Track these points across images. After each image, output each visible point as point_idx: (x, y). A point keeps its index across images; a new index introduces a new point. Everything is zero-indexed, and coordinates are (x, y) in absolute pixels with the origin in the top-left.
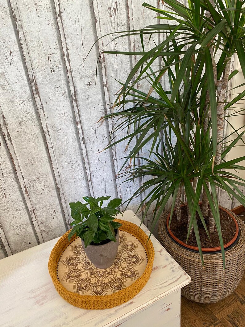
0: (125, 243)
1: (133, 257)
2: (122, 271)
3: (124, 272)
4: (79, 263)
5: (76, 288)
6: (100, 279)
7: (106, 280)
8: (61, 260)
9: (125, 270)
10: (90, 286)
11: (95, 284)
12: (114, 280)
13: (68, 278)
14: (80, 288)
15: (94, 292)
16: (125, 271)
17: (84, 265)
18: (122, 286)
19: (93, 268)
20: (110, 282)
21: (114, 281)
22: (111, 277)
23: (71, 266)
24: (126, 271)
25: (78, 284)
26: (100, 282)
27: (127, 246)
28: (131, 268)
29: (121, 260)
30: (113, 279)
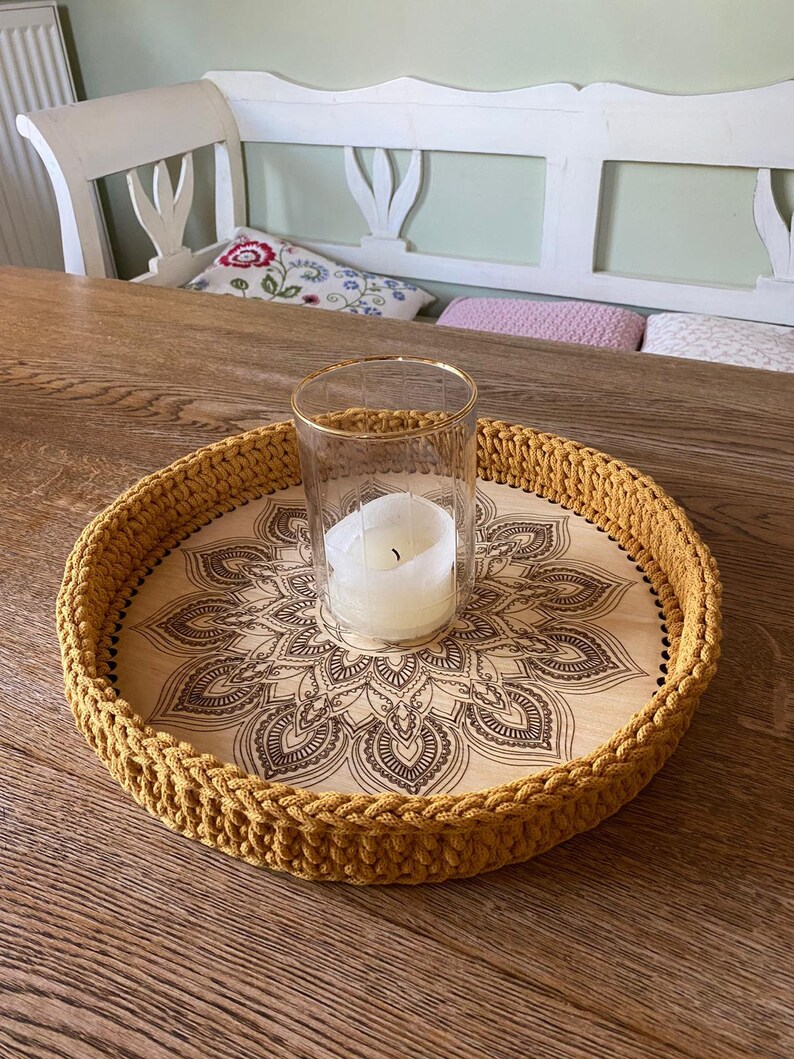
0: (551, 562)
1: (571, 641)
2: (470, 690)
3: (483, 699)
4: (264, 579)
5: (176, 690)
6: (326, 689)
7: (359, 708)
8: (185, 544)
9: (495, 692)
10: (256, 706)
11: (289, 704)
12: (404, 725)
13: (167, 630)
14: (199, 697)
15: (254, 746)
16: (491, 697)
17: (283, 597)
18: (438, 775)
19: (320, 623)
20: (374, 726)
21: (400, 730)
22: (395, 700)
23: (218, 581)
24: (499, 699)
25: (198, 672)
26: (319, 705)
27: (561, 579)
28: (534, 695)
29: (495, 634)
30: (402, 713)
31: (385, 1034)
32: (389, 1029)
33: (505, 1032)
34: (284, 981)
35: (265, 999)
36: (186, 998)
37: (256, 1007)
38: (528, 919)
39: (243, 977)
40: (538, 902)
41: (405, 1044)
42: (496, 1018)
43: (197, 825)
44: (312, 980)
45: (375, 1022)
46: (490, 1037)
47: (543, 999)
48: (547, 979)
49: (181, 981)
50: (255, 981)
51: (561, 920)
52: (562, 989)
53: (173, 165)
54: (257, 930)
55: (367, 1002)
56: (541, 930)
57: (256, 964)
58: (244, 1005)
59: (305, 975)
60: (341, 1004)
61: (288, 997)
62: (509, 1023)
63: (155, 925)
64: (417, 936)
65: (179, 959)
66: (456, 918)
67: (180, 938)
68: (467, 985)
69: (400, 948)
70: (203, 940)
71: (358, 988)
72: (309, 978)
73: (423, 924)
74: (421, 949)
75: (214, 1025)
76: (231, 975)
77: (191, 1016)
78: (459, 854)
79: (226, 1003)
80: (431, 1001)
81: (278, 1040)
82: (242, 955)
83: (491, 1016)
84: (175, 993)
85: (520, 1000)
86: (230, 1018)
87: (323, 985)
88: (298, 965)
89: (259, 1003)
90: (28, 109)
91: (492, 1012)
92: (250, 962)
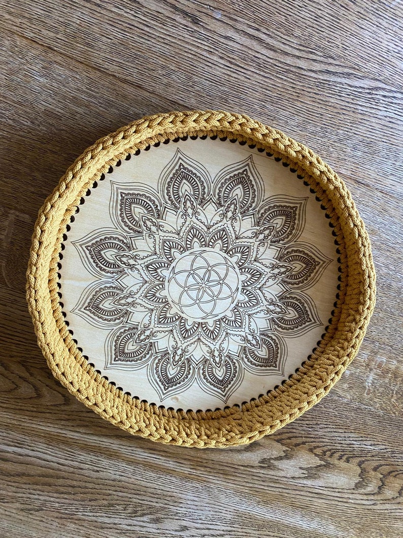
0: (116, 327)
1: (109, 264)
2: (159, 227)
3: (152, 222)
4: (272, 303)
5: (299, 220)
7: (211, 213)
9: (146, 227)
10: (259, 211)
11: (243, 214)
12: (188, 204)
13: (315, 261)
14: (287, 216)
15: (255, 187)
16: (149, 223)
17: (259, 289)
18: (171, 175)
19: (237, 270)
20: (202, 202)
21: (190, 201)
22: (194, 219)
24: (145, 223)
25: (291, 231)
26: (230, 214)
27: (111, 313)
28: (128, 226)
29: (147, 267)
30: (190, 211)
31: (184, 62)
32: (182, 64)
33: (141, 65)
34: (223, 80)
35: (229, 73)
36: (258, 72)
37: (232, 70)
39: (239, 81)
40: (128, 118)
41: (176, 59)
42: (144, 70)
44: (213, 81)
45: (188, 66)
46: (146, 63)
47: (127, 78)
48: (125, 86)
49: (261, 78)
50: (234, 79)
51: (119, 110)
52: (120, 82)
54: (237, 100)
55: (192, 74)
56: (127, 106)
57: (235, 86)
58: (236, 70)
59: (216, 83)
60: (201, 72)
61: (220, 74)
62: (140, 68)
63: (277, 100)
64: (175, 101)
65: (264, 87)
67: (266, 95)
68: (155, 82)
69: (181, 96)
70: (257, 95)
71: (196, 79)
72: (214, 82)
73: (173, 106)
74: (173, 95)
75: (246, 62)
76: (243, 81)
77: (254, 65)
79: (243, 70)
80: (168, 75)
81: (221, 58)
82: (241, 89)
83: (146, 70)
84: (262, 73)
85: (135, 77)
86: (241, 65)
87: (209, 79)
88: (219, 87)
89: (231, 71)
91: (146, 72)
92: (237, 87)
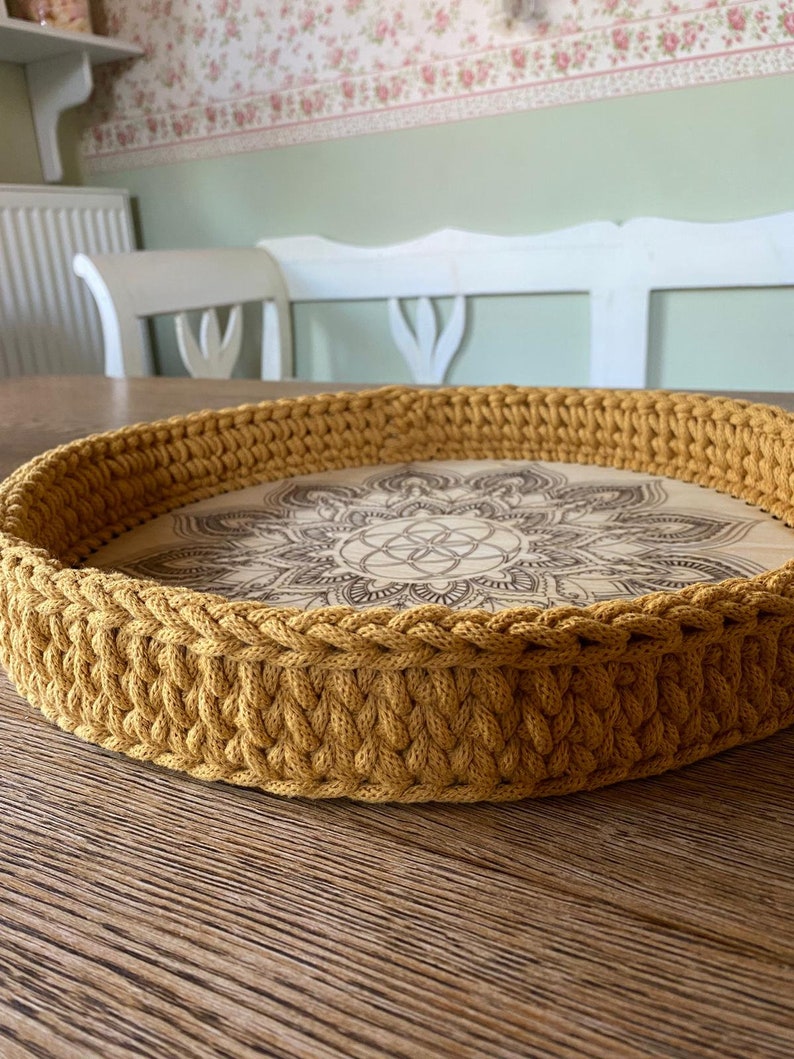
0: (645, 510)
1: (686, 565)
4: (271, 531)
8: (177, 511)
17: (293, 543)
19: (339, 560)
23: (212, 534)
27: (662, 520)
29: (578, 563)
31: (423, 1012)
32: (430, 1002)
33: (665, 1010)
34: (235, 929)
35: (197, 954)
36: (51, 951)
37: (177, 965)
38: (681, 846)
39: (161, 923)
40: (694, 827)
41: (463, 1028)
42: (645, 988)
43: (124, 713)
44: (288, 928)
45: (403, 991)
46: (637, 1018)
47: (733, 959)
48: (733, 929)
49: (50, 929)
50: (182, 930)
51: (740, 848)
52: (767, 944)
53: (222, 314)
54: (199, 861)
55: (387, 960)
56: (706, 861)
57: (189, 906)
58: (155, 963)
59: (274, 922)
60: (338, 964)
61: (239, 952)
62: (671, 996)
63: (28, 854)
64: (480, 871)
65: (55, 899)
66: (550, 847)
67: (65, 872)
68: (581, 938)
69: (450, 885)
70: (103, 873)
71: (371, 940)
72: (281, 925)
73: (490, 855)
74: (489, 888)
75: (91, 992)
76: (140, 921)
77: (53, 978)
78: (551, 720)
79: (123, 960)
80: (508, 959)
81: (210, 1018)
82: (166, 893)
83: (633, 985)
84: (34, 944)
85: (687, 963)
86: (122, 982)
87: (305, 935)
88: (263, 907)
89: (184, 960)
90: (87, 252)
91: (634, 978)
92: (179, 903)
